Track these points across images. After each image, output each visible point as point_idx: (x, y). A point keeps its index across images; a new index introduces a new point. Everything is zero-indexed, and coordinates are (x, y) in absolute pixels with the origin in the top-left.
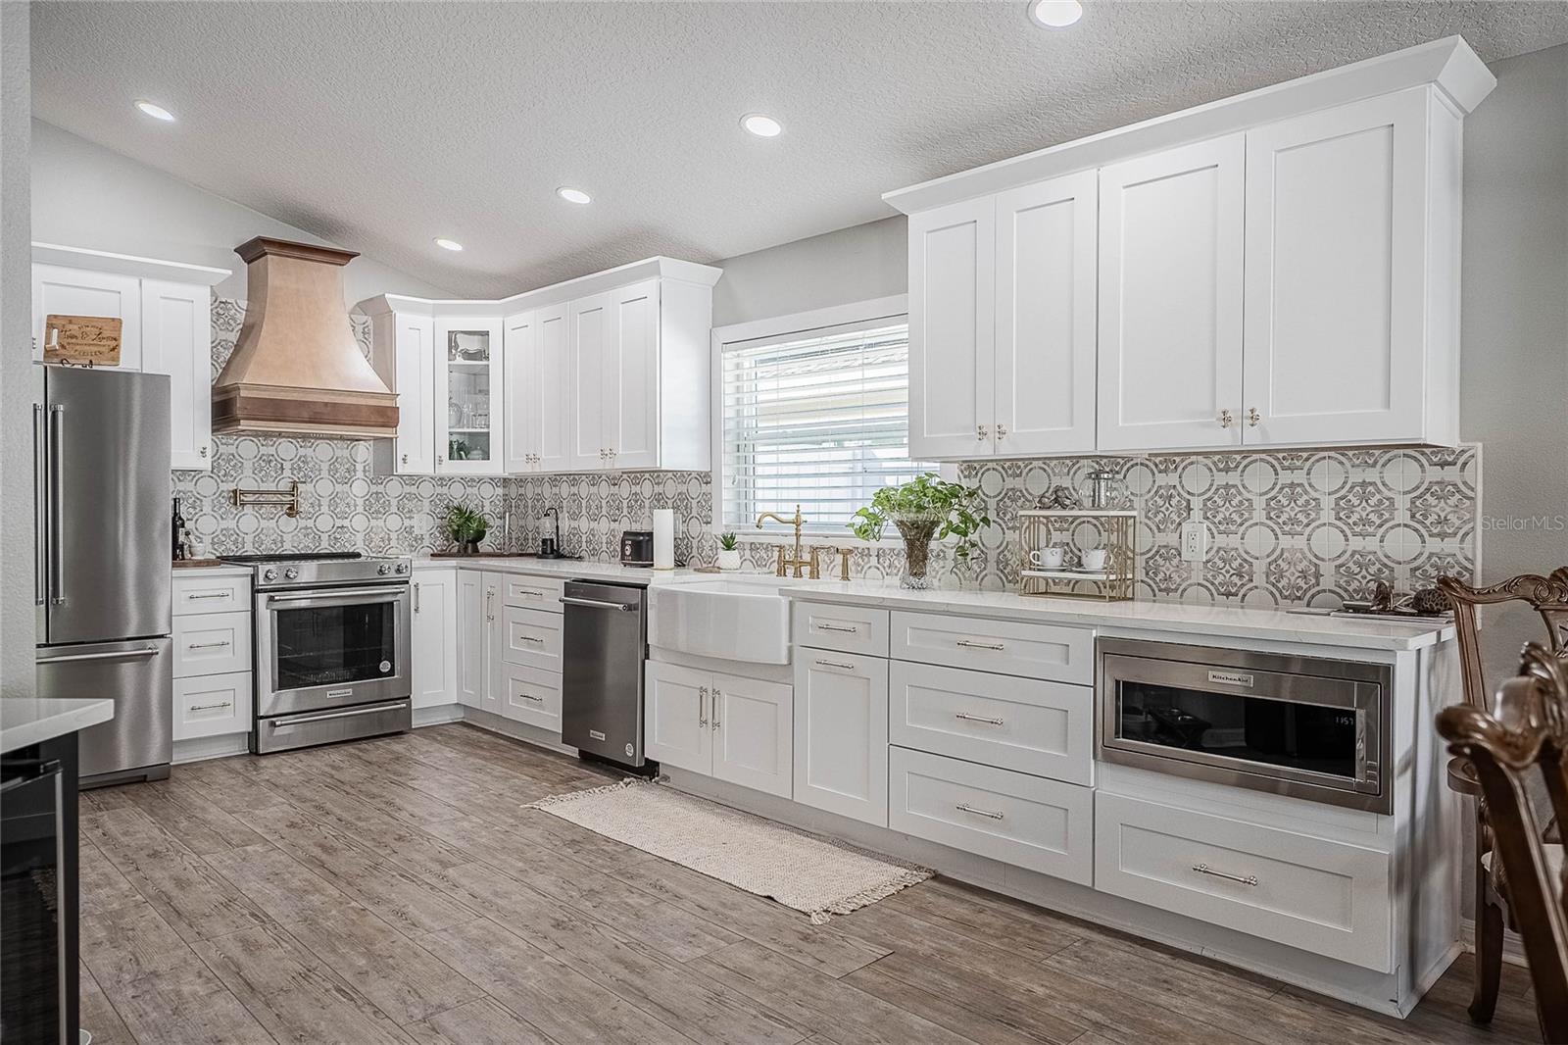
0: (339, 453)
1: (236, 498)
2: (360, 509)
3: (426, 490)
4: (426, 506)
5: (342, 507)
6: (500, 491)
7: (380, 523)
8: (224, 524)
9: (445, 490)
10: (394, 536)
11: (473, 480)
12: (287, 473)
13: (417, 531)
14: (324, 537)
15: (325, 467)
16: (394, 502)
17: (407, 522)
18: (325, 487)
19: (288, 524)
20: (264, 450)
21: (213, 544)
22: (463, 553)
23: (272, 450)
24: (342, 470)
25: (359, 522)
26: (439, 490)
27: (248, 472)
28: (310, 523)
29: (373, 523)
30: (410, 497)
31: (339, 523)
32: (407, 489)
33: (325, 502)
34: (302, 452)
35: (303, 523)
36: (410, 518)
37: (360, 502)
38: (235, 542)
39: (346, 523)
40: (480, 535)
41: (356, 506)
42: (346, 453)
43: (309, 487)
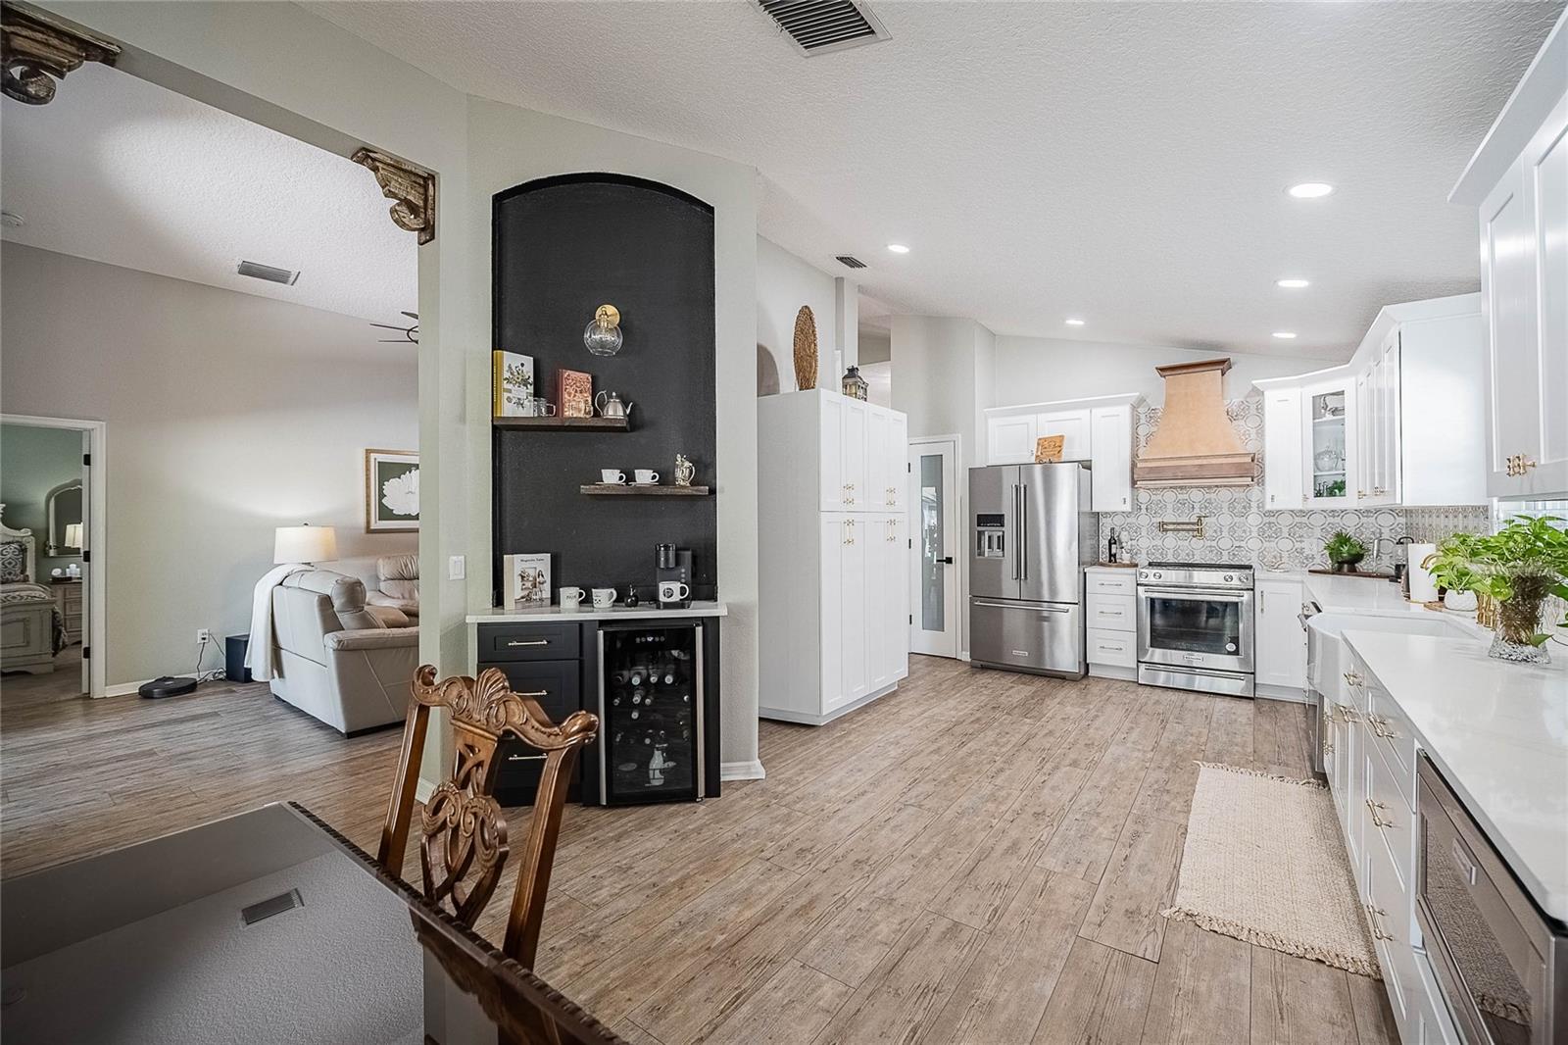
0: (1236, 495)
1: (1163, 527)
2: (1255, 534)
3: (1317, 520)
4: (1318, 533)
5: (1239, 532)
7: (1273, 544)
8: (1154, 543)
9: (1337, 520)
10: (1285, 555)
11: (1368, 511)
12: (1197, 510)
13: (1307, 552)
14: (1225, 553)
15: (1225, 505)
16: (1285, 530)
17: (1298, 545)
18: (1226, 519)
19: (1197, 543)
20: (1180, 497)
21: (1148, 554)
22: (1338, 571)
23: (1186, 496)
24: (1239, 507)
25: (1254, 544)
26: (1330, 520)
27: (1170, 511)
28: (1214, 544)
29: (1266, 544)
30: (1300, 526)
31: (1237, 544)
32: (1297, 519)
33: (1225, 530)
34: (1207, 496)
35: (1209, 543)
36: (1301, 542)
37: (1255, 529)
38: (1162, 554)
39: (1243, 544)
40: (1359, 558)
41: (1250, 532)
42: (1243, 495)
43: (1213, 519)
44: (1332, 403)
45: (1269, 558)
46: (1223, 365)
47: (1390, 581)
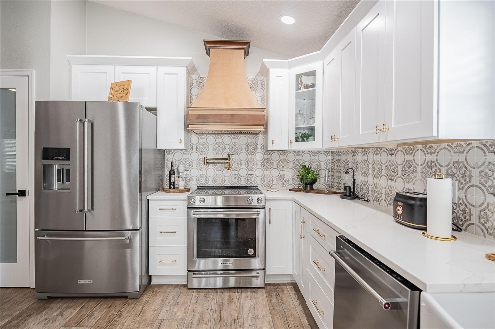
0: (250, 140)
1: (206, 161)
2: (259, 166)
3: (291, 157)
4: (291, 165)
5: (251, 165)
6: (329, 158)
7: (269, 173)
8: (201, 172)
9: (300, 157)
10: (275, 179)
11: (315, 152)
12: (227, 150)
13: (286, 177)
14: (243, 179)
15: (243, 147)
16: (275, 163)
17: (281, 173)
18: (243, 156)
19: (227, 173)
20: (217, 140)
21: (197, 181)
22: (305, 190)
23: (221, 140)
24: (251, 148)
25: (258, 172)
26: (297, 157)
27: (211, 149)
28: (237, 173)
29: (265, 173)
30: (283, 161)
31: (249, 173)
32: (282, 157)
33: (243, 163)
34: (233, 140)
35: (233, 172)
36: (283, 171)
37: (259, 163)
38: (206, 180)
39: (253, 173)
40: (314, 181)
41: (257, 165)
42: (253, 140)
43: (237, 156)
44: (306, 80)
45: (267, 181)
46: (245, 45)
47: (342, 198)
